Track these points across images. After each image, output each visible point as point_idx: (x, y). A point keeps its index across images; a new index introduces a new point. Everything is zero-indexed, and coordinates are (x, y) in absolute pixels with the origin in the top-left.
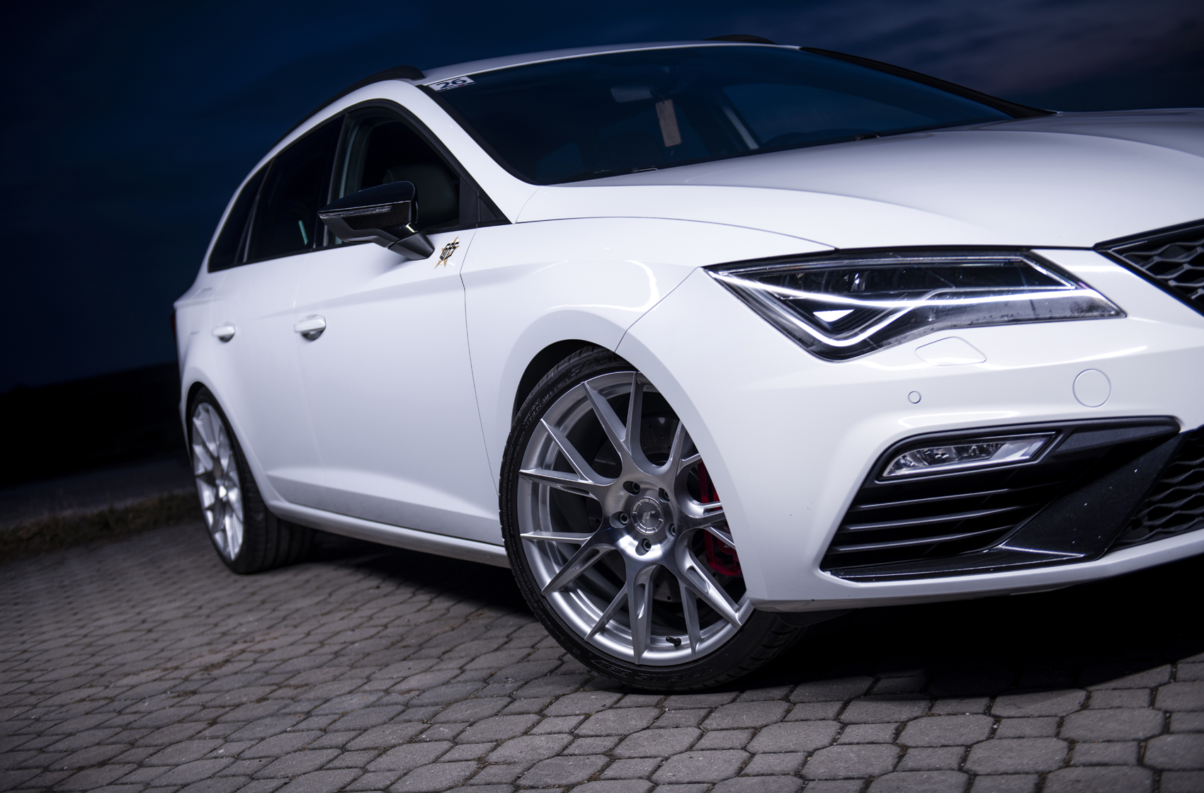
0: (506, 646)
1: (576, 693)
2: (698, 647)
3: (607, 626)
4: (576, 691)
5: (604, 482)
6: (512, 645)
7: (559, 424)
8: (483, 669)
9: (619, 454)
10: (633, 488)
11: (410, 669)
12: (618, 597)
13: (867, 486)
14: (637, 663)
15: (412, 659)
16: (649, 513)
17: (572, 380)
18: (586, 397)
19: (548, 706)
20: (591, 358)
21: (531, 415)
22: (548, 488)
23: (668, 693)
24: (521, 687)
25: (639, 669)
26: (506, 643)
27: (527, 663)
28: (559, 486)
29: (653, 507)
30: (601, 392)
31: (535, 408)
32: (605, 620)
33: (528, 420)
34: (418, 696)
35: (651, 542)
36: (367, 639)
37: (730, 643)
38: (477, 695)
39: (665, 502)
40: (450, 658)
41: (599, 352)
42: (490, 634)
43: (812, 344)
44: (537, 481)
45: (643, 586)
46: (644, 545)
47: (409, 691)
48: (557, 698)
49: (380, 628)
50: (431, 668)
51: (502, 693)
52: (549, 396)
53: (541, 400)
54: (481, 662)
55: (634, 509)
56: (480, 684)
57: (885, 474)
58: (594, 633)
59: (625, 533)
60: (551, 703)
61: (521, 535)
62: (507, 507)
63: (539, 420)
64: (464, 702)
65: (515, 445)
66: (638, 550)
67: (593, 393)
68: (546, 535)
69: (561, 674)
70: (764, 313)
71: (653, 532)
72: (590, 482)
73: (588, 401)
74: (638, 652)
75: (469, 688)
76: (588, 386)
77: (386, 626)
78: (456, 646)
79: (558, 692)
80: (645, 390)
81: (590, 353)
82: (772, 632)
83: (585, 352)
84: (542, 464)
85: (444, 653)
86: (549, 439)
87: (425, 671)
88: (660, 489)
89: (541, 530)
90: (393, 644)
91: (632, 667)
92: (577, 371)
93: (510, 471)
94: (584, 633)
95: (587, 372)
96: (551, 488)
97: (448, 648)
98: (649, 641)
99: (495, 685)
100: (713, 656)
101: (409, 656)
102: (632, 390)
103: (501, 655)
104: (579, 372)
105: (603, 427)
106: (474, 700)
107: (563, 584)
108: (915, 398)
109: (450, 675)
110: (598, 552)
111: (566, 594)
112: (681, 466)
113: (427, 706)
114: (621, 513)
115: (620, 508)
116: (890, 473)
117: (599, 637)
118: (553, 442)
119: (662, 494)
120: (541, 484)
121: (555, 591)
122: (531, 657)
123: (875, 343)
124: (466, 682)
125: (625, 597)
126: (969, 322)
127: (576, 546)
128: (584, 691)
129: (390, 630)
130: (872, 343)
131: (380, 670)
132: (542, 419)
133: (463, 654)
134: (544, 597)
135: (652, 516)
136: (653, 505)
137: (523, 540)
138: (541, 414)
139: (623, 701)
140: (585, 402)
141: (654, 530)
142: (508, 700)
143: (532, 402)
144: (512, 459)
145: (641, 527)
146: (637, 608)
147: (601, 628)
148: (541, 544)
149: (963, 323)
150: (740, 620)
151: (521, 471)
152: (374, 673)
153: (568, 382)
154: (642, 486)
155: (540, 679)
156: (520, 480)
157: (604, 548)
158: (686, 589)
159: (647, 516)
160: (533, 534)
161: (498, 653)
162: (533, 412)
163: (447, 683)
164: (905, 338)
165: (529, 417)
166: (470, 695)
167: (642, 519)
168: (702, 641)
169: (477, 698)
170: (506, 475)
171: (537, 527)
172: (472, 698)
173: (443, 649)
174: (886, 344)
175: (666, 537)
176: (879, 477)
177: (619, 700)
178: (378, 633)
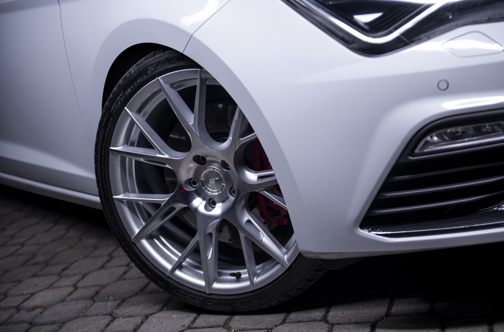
0: (108, 264)
1: (161, 312)
2: (256, 280)
3: (184, 264)
4: (161, 310)
5: (178, 156)
6: (112, 263)
7: (139, 111)
8: (90, 286)
9: (189, 134)
10: (201, 160)
11: (36, 285)
12: (192, 243)
13: (402, 161)
14: (208, 292)
15: (39, 276)
16: (214, 179)
17: (149, 76)
18: (160, 89)
19: (140, 326)
20: (163, 58)
21: (117, 104)
22: (134, 160)
23: (232, 313)
24: (119, 306)
25: (209, 296)
26: (108, 261)
27: (123, 282)
28: (142, 160)
29: (217, 175)
30: (172, 86)
31: (120, 99)
32: (182, 260)
33: (115, 108)
34: (41, 313)
35: (216, 200)
36: (7, 256)
37: (280, 278)
38: (85, 313)
39: (227, 171)
40: (67, 276)
41: (170, 53)
42: (97, 253)
43: (353, 42)
44: (125, 155)
45: (211, 234)
46: (211, 203)
47: (33, 309)
48: (147, 317)
49: (18, 247)
50: (52, 284)
51: (105, 312)
52: (131, 89)
53: (125, 93)
54: (89, 281)
55: (202, 176)
56: (88, 303)
57: (417, 151)
58: (174, 270)
59: (195, 196)
60: (142, 323)
61: (114, 197)
62: (102, 176)
63: (123, 108)
64: (75, 321)
65: (106, 127)
66: (206, 208)
67: (166, 87)
68: (133, 197)
69: (149, 293)
70: (310, 16)
71: (217, 193)
72: (166, 156)
73: (162, 93)
74: (209, 284)
75: (79, 306)
76: (161, 81)
77: (22, 245)
78: (72, 264)
79: (148, 312)
80: (208, 83)
81: (162, 54)
82: (314, 270)
83: (158, 54)
84: (127, 142)
85: (63, 270)
86: (132, 123)
87: (48, 288)
88: (222, 161)
89: (129, 192)
90: (27, 261)
91: (204, 295)
92: (152, 69)
93: (102, 148)
94: (166, 269)
95: (161, 69)
96: (136, 161)
97: (66, 266)
98: (216, 275)
99: (99, 304)
100: (267, 287)
101: (37, 273)
102: (198, 83)
103: (104, 273)
104: (154, 70)
105: (175, 113)
106: (83, 319)
107: (149, 233)
108: (443, 86)
109: (65, 291)
110: (174, 209)
111: (151, 240)
112: (239, 144)
113: (46, 324)
114: (191, 179)
115: (191, 175)
116: (421, 149)
117: (178, 273)
118: (135, 125)
119: (224, 165)
120: (127, 158)
121: (142, 239)
122: (127, 276)
123: (408, 39)
124: (77, 299)
125: (198, 243)
126: (487, 18)
127: (156, 205)
128: (167, 310)
129: (26, 249)
130: (405, 39)
131: (15, 286)
132: (125, 108)
133: (76, 272)
134: (134, 244)
135: (216, 181)
136: (216, 173)
137: (115, 201)
138: (125, 103)
139: (197, 321)
140: (159, 93)
141: (218, 192)
142: (109, 318)
143: (117, 94)
144: (103, 139)
145: (209, 191)
146: (206, 251)
147: (179, 266)
148: (130, 204)
149: (482, 19)
150: (289, 260)
151: (111, 148)
152: (10, 289)
153: (145, 77)
154: (208, 159)
155: (133, 298)
156: (111, 155)
157: (179, 206)
158: (245, 237)
159: (212, 182)
160: (123, 196)
161: (102, 271)
162: (118, 102)
163: (63, 301)
164: (434, 33)
165: (115, 106)
166: (80, 313)
167: (208, 184)
168: (258, 275)
169: (85, 316)
170: (99, 152)
171: (126, 190)
172: (82, 317)
173: (62, 267)
174: (417, 40)
175: (228, 198)
176: (412, 154)
177: (195, 319)
178: (17, 251)
